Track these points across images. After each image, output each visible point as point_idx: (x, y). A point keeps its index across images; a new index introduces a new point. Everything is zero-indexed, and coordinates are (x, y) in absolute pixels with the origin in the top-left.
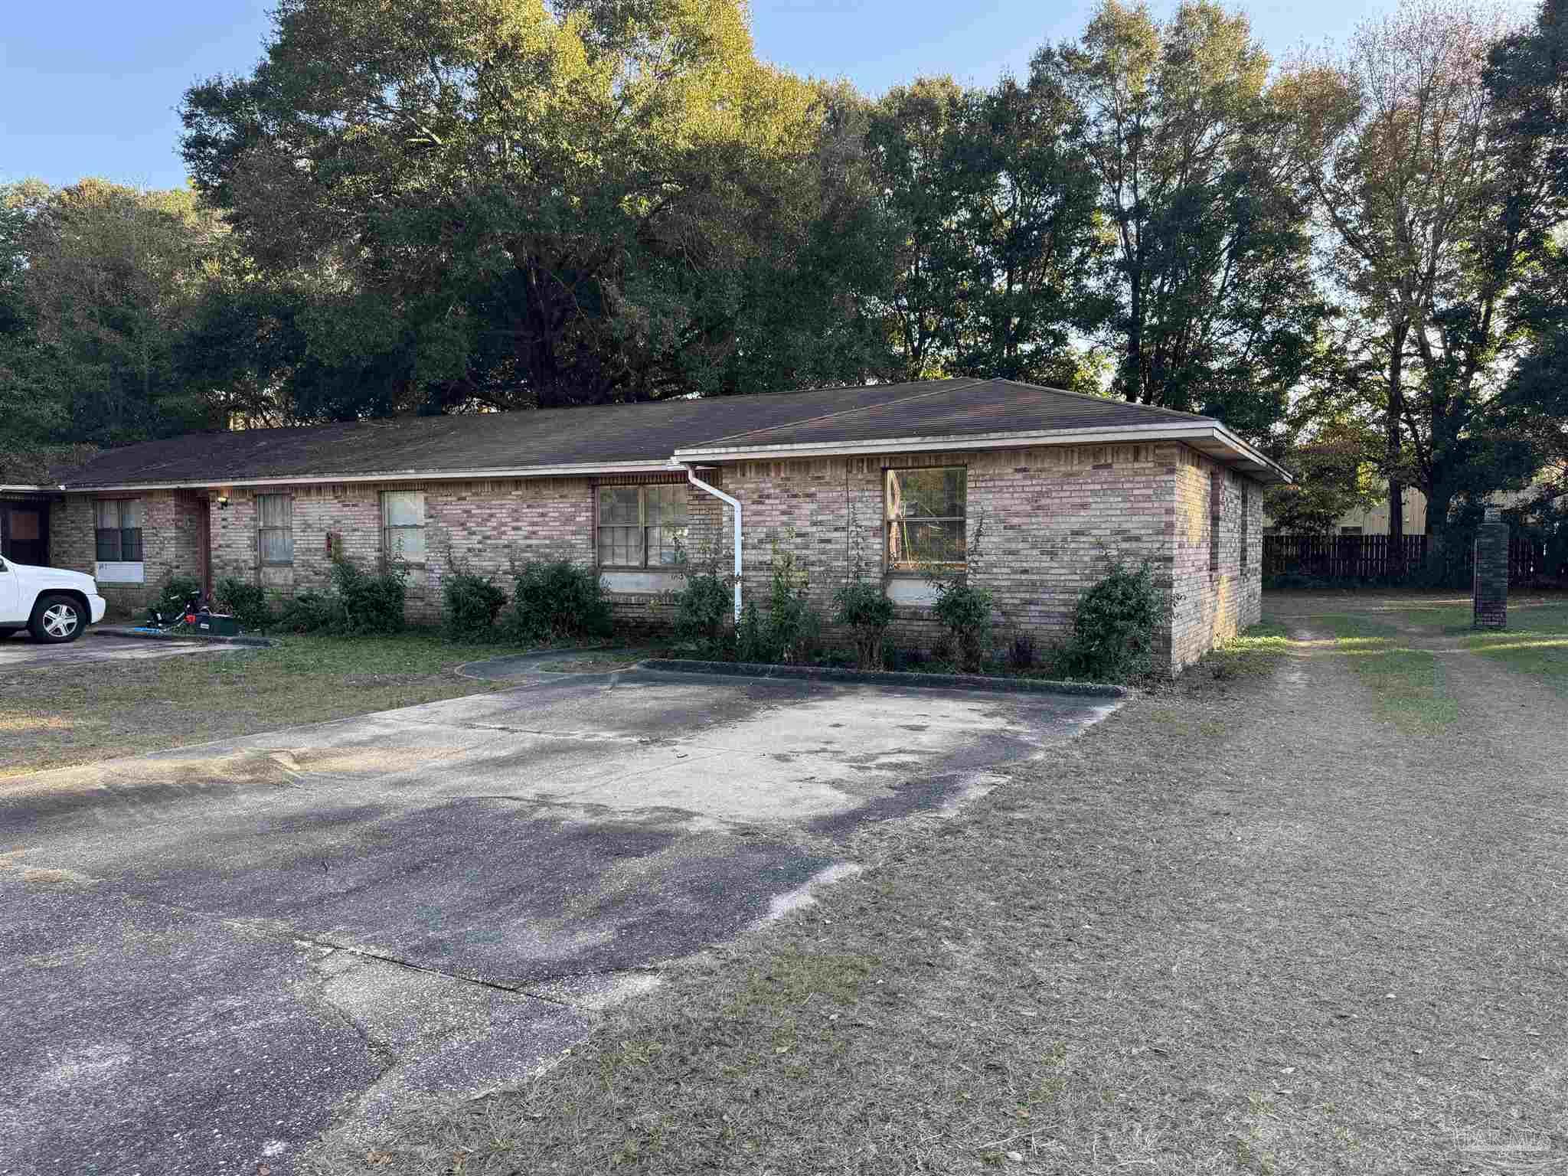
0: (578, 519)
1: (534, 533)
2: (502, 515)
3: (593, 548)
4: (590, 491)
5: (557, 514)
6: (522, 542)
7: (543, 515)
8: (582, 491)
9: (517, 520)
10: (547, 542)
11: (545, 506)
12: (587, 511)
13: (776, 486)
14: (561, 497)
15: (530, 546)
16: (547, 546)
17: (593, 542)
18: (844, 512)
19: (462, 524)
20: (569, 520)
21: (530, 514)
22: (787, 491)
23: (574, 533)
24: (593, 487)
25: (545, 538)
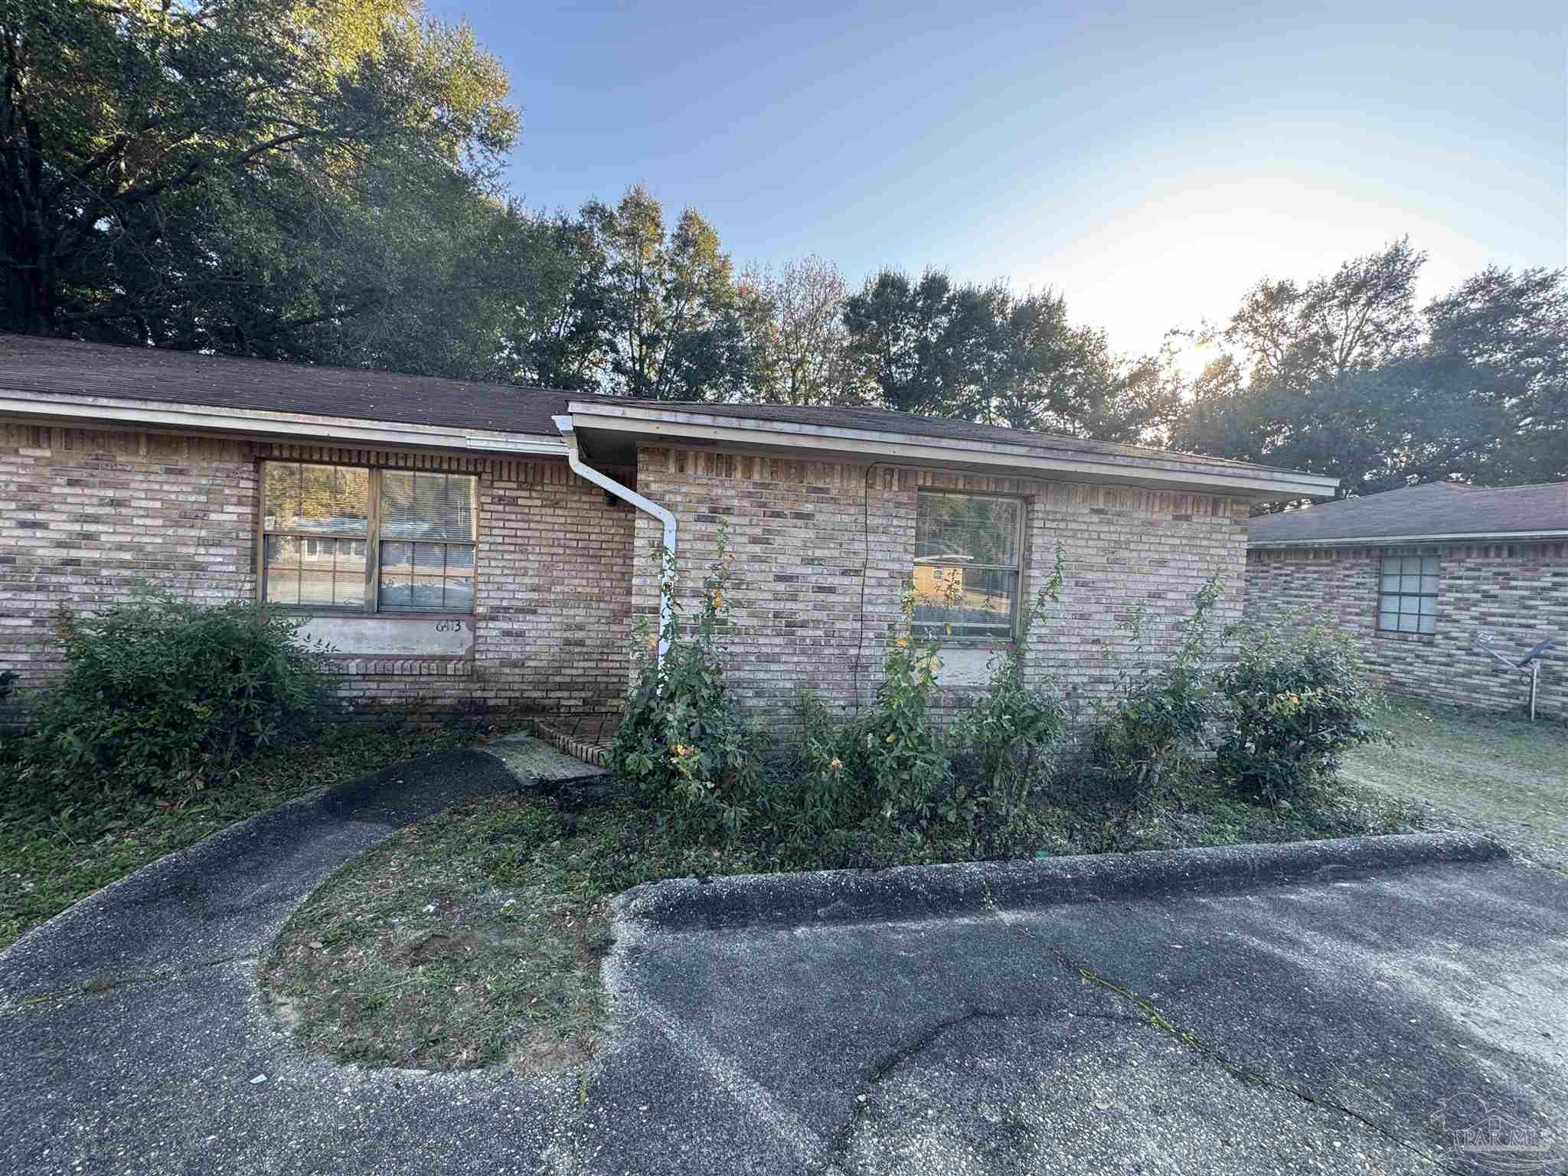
0: (213, 516)
1: (87, 536)
3: (253, 571)
4: (251, 467)
5: (158, 505)
6: (49, 553)
7: (114, 503)
8: (231, 466)
9: (35, 508)
10: (127, 556)
11: (124, 486)
12: (239, 503)
13: (742, 496)
14: (169, 471)
15: (71, 562)
16: (123, 564)
17: (254, 561)
18: (858, 546)
20: (189, 516)
22: (764, 505)
23: (201, 542)
24: (258, 462)
25: (120, 547)
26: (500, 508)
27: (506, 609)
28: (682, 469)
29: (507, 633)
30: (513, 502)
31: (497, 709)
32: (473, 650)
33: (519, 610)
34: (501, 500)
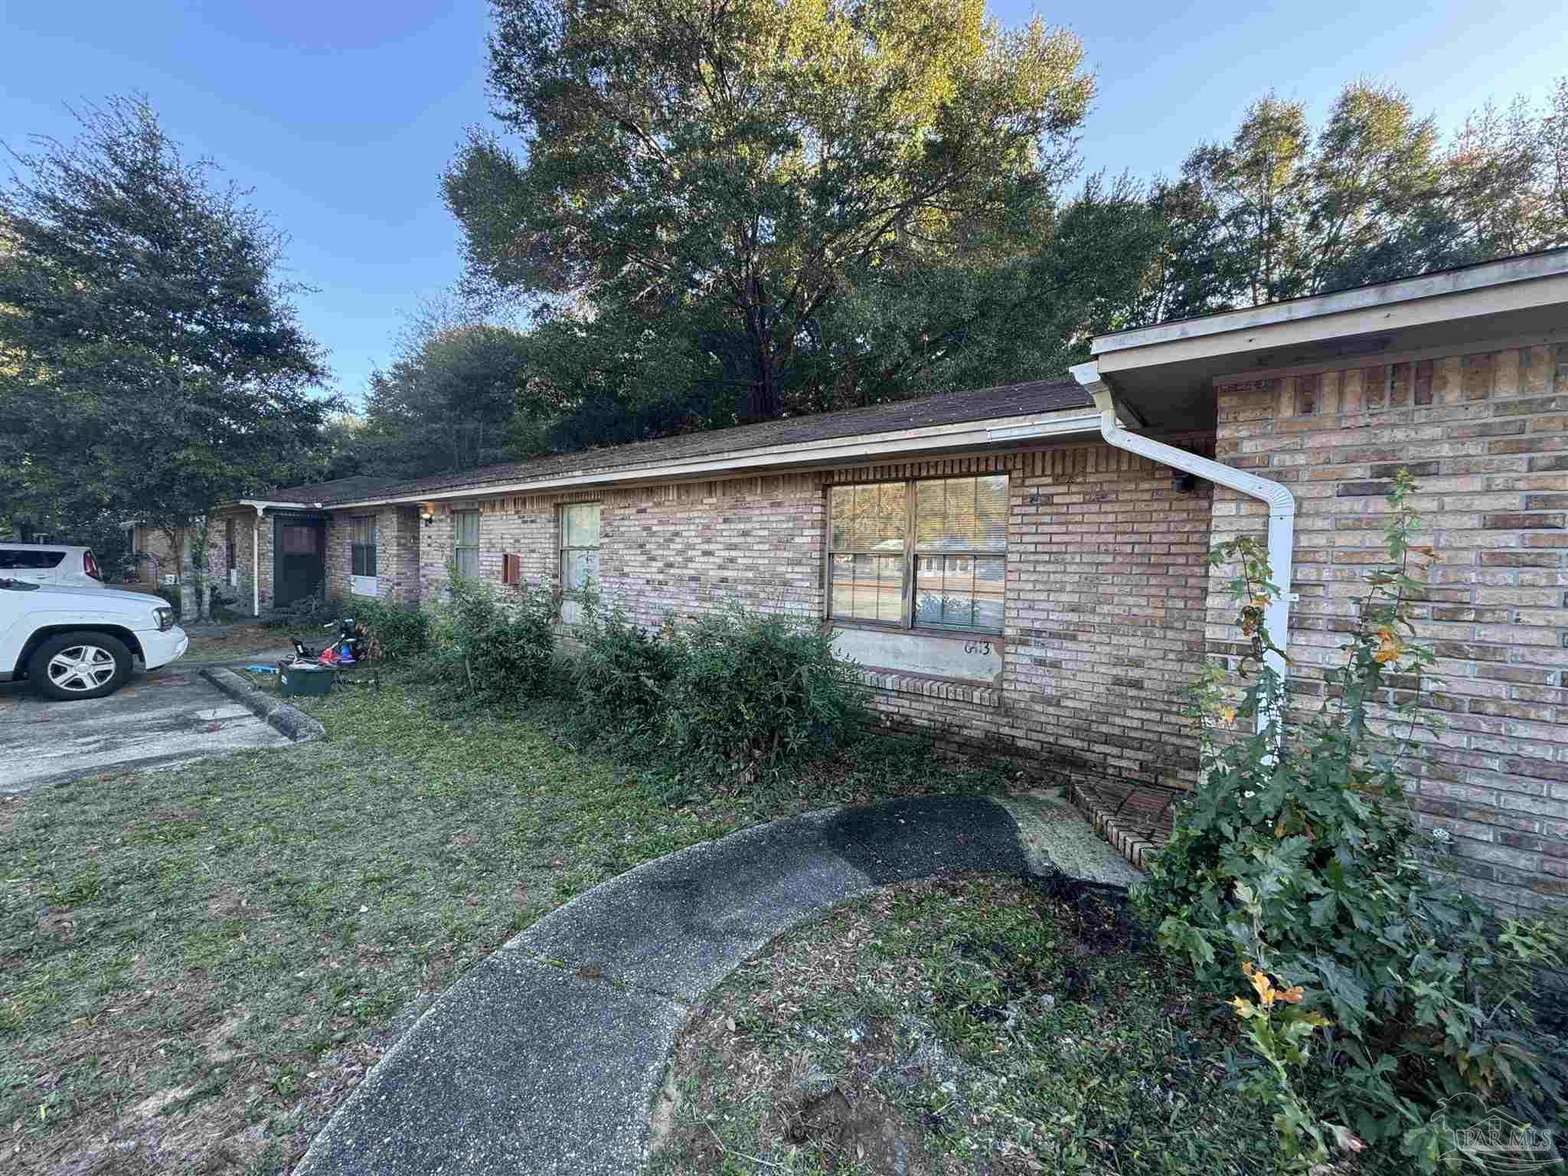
0: (797, 540)
1: (732, 560)
2: (690, 533)
3: (821, 586)
4: (820, 493)
5: (766, 533)
6: (715, 574)
7: (745, 534)
8: (808, 495)
9: (708, 541)
10: (750, 575)
11: (749, 520)
12: (813, 528)
13: (1463, 436)
14: (772, 505)
15: (724, 580)
16: (748, 581)
17: (821, 577)
19: (641, 546)
20: (782, 542)
21: (728, 533)
22: (1527, 447)
23: (791, 562)
24: (825, 488)
25: (748, 568)
26: (1033, 510)
27: (1039, 633)
28: (1308, 408)
29: (1040, 662)
30: (1048, 500)
31: (1026, 754)
32: (1000, 678)
33: (1053, 635)
34: (1033, 499)
